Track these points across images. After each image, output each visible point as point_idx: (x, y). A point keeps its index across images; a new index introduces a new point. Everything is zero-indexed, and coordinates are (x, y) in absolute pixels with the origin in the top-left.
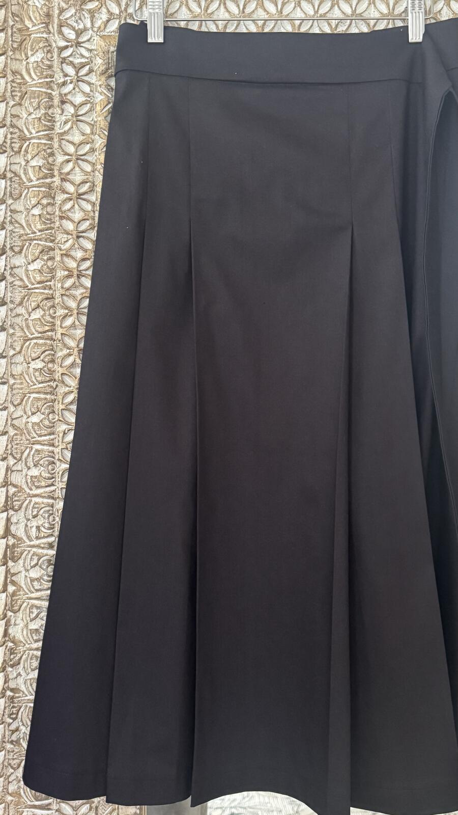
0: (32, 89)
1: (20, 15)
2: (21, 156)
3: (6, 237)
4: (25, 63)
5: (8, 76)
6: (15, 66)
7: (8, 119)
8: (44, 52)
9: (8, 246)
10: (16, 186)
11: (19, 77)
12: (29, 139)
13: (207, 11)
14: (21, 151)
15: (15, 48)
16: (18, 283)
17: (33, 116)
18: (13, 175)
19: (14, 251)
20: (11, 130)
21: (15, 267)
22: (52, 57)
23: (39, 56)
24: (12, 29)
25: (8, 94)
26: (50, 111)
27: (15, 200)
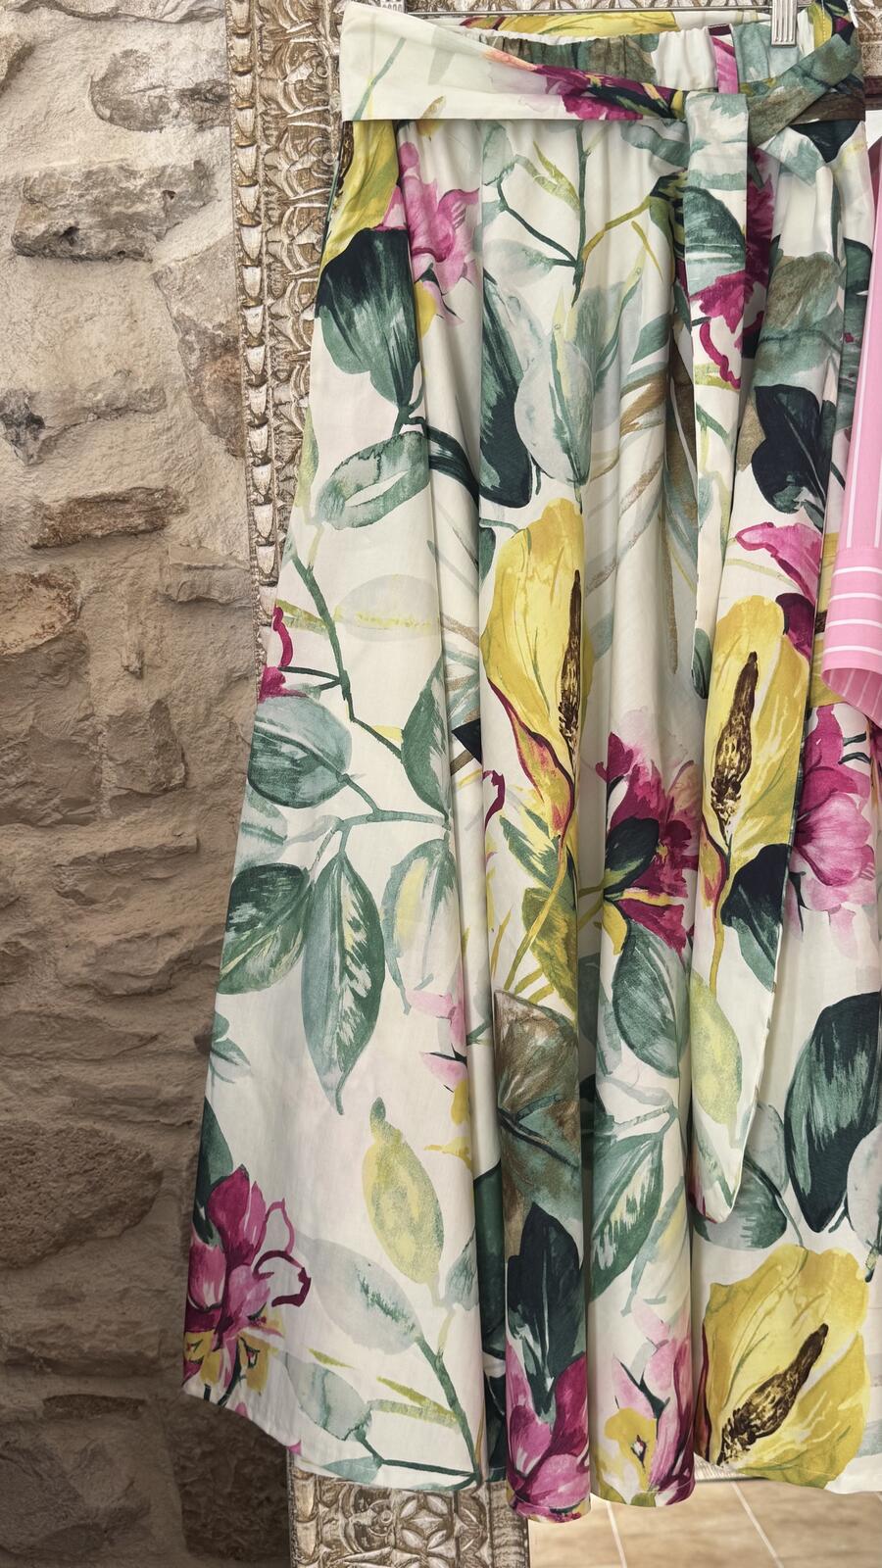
0: (296, 124)
2: (282, 230)
3: (265, 357)
4: (281, 84)
5: (258, 105)
6: (268, 88)
7: (261, 173)
8: (312, 66)
9: (270, 372)
10: (278, 276)
11: (274, 106)
12: (295, 202)
16: (286, 428)
17: (299, 166)
18: (271, 260)
19: (278, 379)
20: (266, 189)
21: (281, 404)
22: (325, 73)
23: (303, 72)
24: (260, 32)
25: (259, 134)
26: (325, 158)
27: (276, 298)
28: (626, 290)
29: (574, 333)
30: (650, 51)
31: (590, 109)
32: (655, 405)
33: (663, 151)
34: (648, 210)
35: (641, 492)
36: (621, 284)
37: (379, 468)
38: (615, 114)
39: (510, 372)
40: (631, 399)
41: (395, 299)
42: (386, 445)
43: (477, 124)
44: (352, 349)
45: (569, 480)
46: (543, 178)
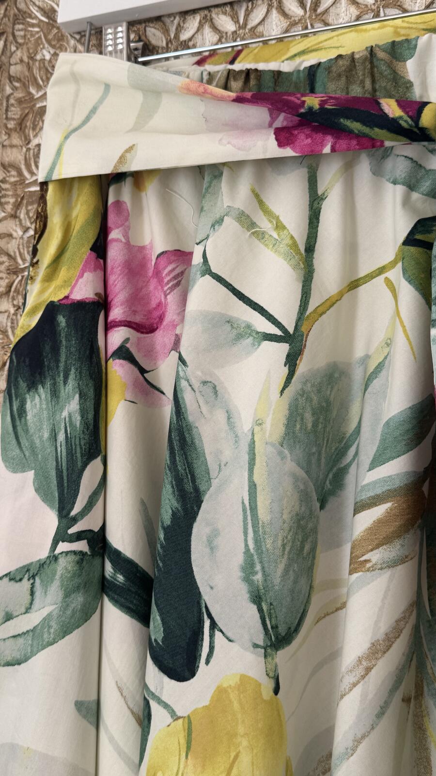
1: (22, 79)
4: (24, 149)
11: (14, 173)
13: (315, 10)
14: (10, 291)
15: (11, 129)
24: (8, 101)
28: (371, 368)
29: (281, 429)
30: (405, 61)
31: (309, 141)
32: (398, 534)
33: (426, 185)
34: (400, 265)
35: (368, 670)
36: (367, 357)
37: (32, 593)
38: (343, 143)
39: (194, 480)
40: (365, 520)
41: (72, 383)
42: (42, 565)
43: (200, 170)
44: (19, 443)
45: (256, 646)
46: (263, 233)
